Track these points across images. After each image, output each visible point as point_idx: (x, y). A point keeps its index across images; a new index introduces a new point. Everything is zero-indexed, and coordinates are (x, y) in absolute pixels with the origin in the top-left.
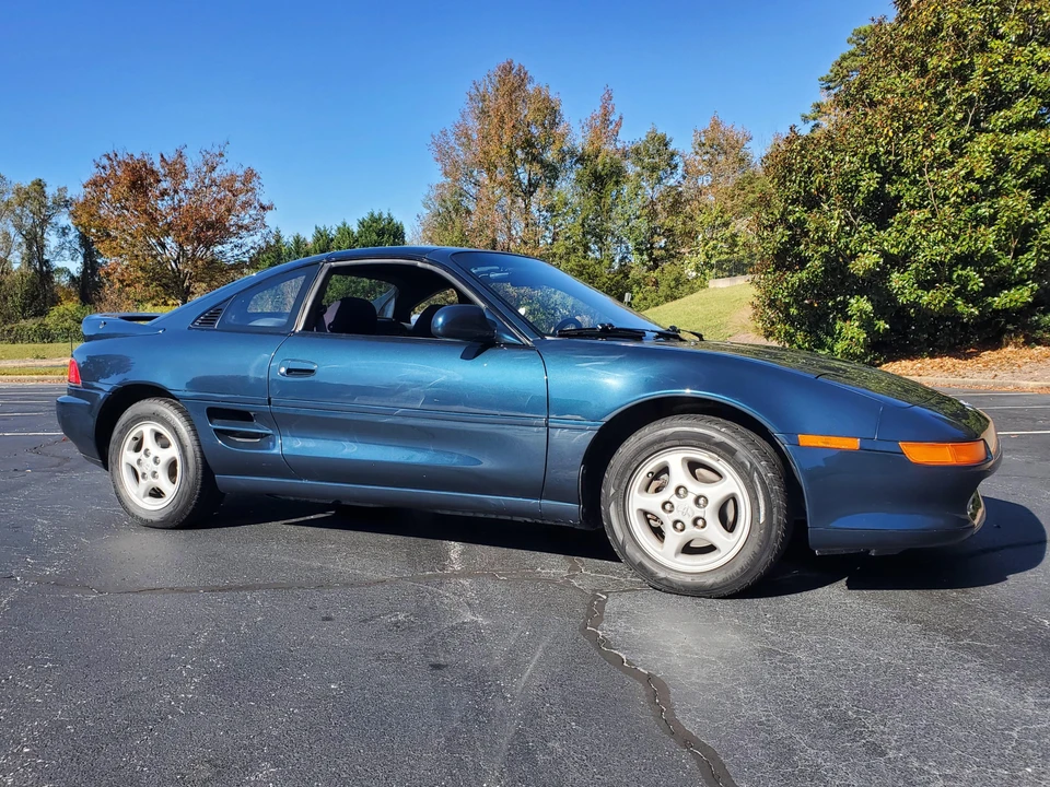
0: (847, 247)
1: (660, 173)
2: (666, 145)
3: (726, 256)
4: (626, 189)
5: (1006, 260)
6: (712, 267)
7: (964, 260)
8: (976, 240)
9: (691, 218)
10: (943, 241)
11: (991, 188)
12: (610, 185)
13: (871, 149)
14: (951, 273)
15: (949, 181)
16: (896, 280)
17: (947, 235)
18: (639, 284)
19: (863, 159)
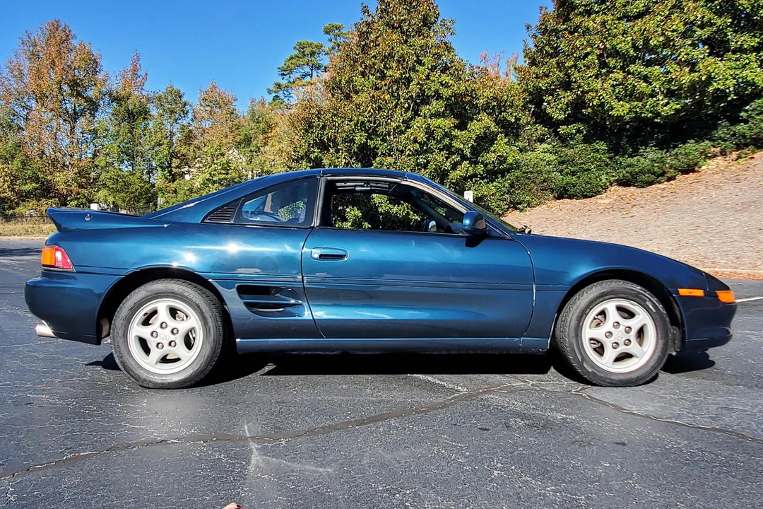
1: (177, 115)
2: (180, 97)
3: (223, 176)
4: (151, 124)
6: (214, 182)
9: (199, 149)
11: (425, 148)
12: (140, 121)
13: (362, 119)
15: (404, 141)
18: (163, 192)
19: (356, 125)
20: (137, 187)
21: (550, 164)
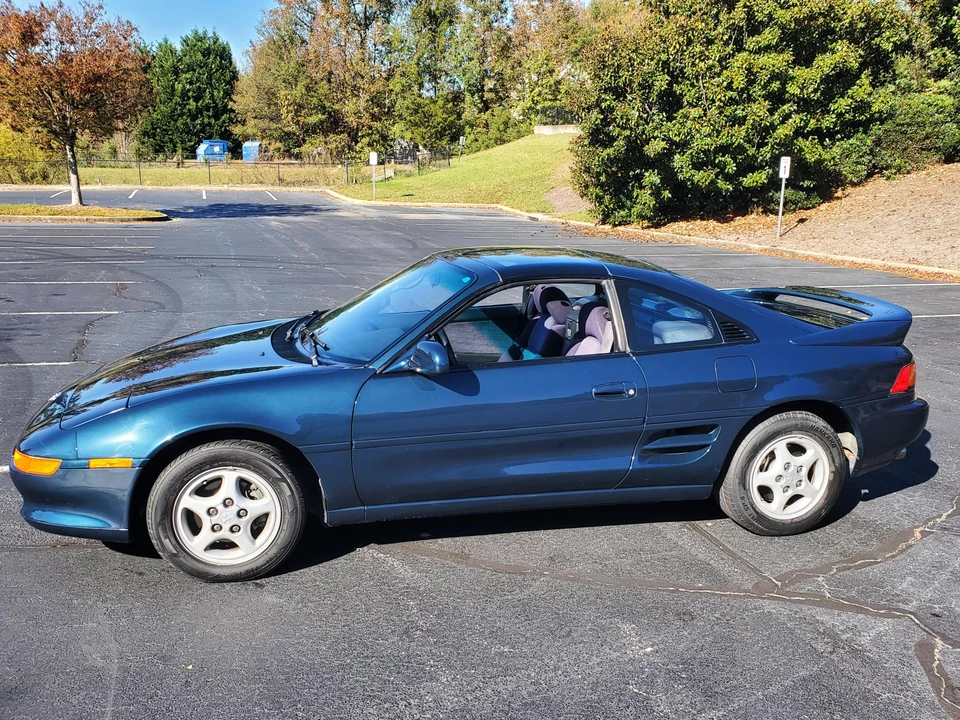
0: (643, 133)
3: (549, 103)
4: (459, 29)
5: (752, 151)
6: (537, 112)
7: (723, 149)
8: (732, 136)
9: (519, 64)
10: (709, 135)
11: (745, 95)
12: (444, 26)
13: (664, 57)
14: (715, 159)
15: (714, 88)
16: (679, 161)
17: (713, 130)
18: (472, 126)
19: (657, 64)
20: (440, 120)
21: (941, 112)
